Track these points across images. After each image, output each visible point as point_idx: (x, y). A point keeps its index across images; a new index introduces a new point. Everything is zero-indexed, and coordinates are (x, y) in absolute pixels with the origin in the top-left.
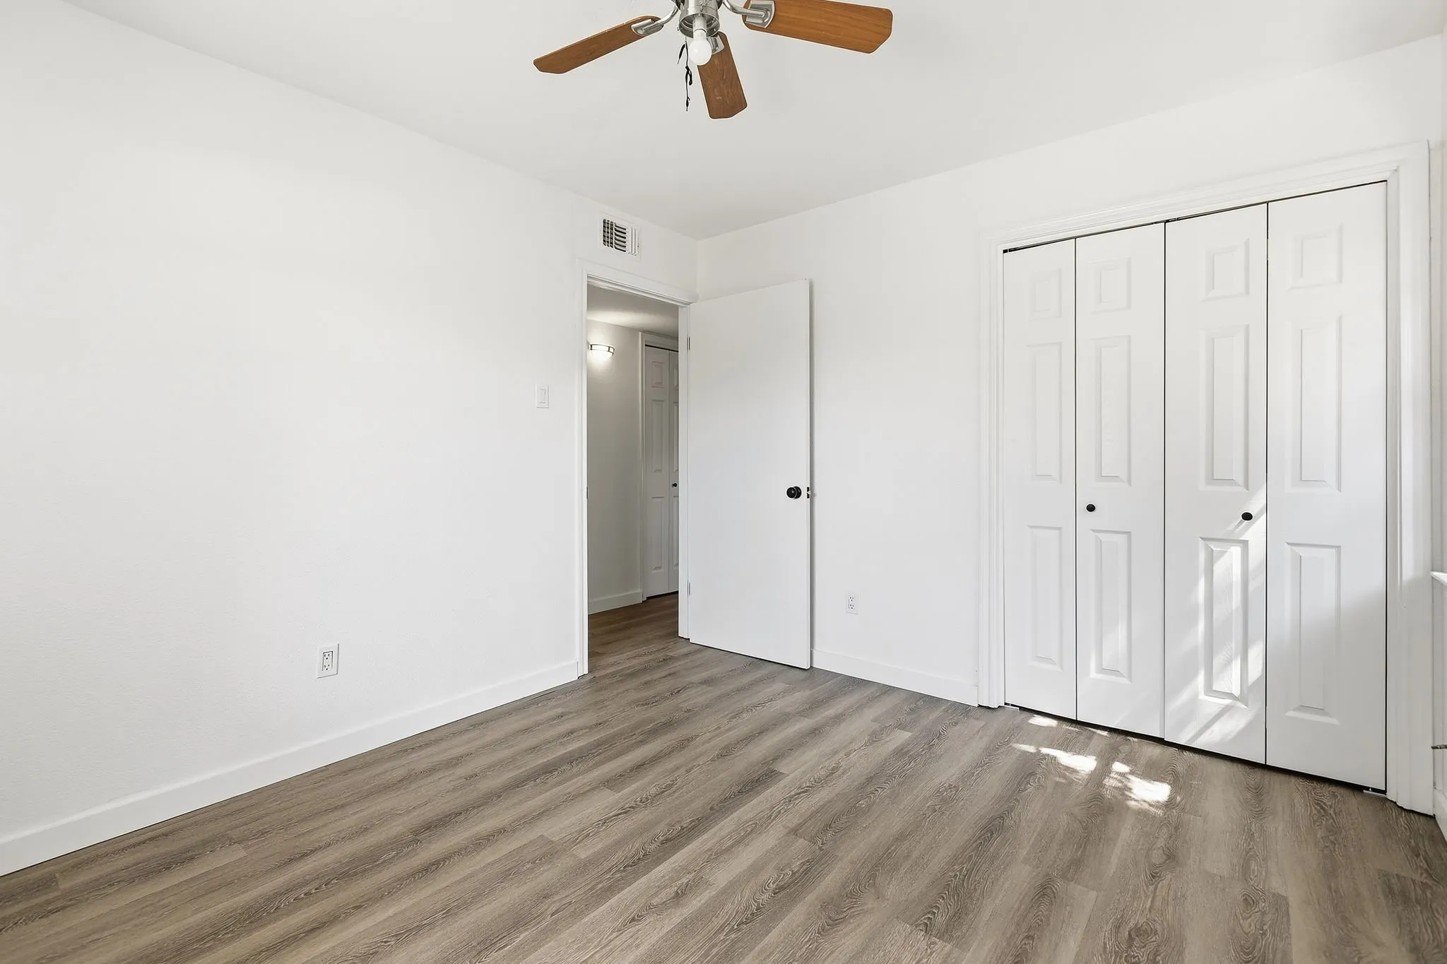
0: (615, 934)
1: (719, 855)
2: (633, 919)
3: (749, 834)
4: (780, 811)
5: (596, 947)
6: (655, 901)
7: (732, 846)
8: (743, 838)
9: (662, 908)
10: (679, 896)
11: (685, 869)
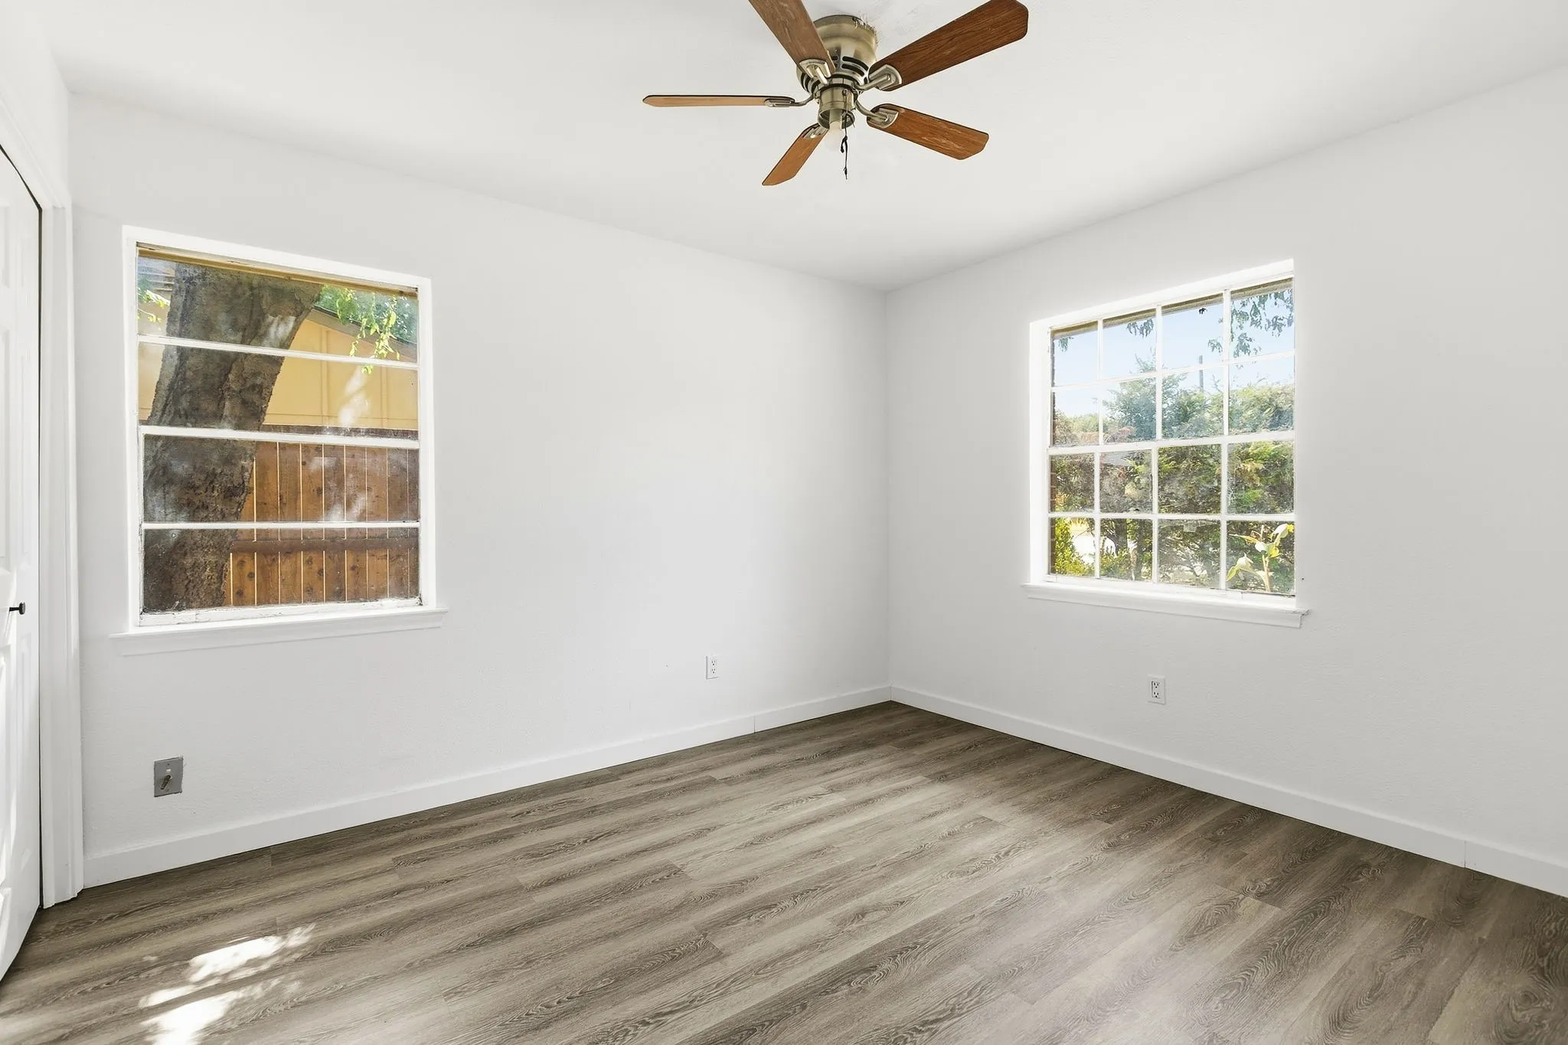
0: (915, 896)
1: (814, 946)
2: (902, 903)
3: (770, 963)
4: (716, 987)
5: (929, 891)
6: (883, 913)
7: (796, 952)
8: (781, 958)
9: (876, 908)
10: (862, 913)
11: (852, 935)
